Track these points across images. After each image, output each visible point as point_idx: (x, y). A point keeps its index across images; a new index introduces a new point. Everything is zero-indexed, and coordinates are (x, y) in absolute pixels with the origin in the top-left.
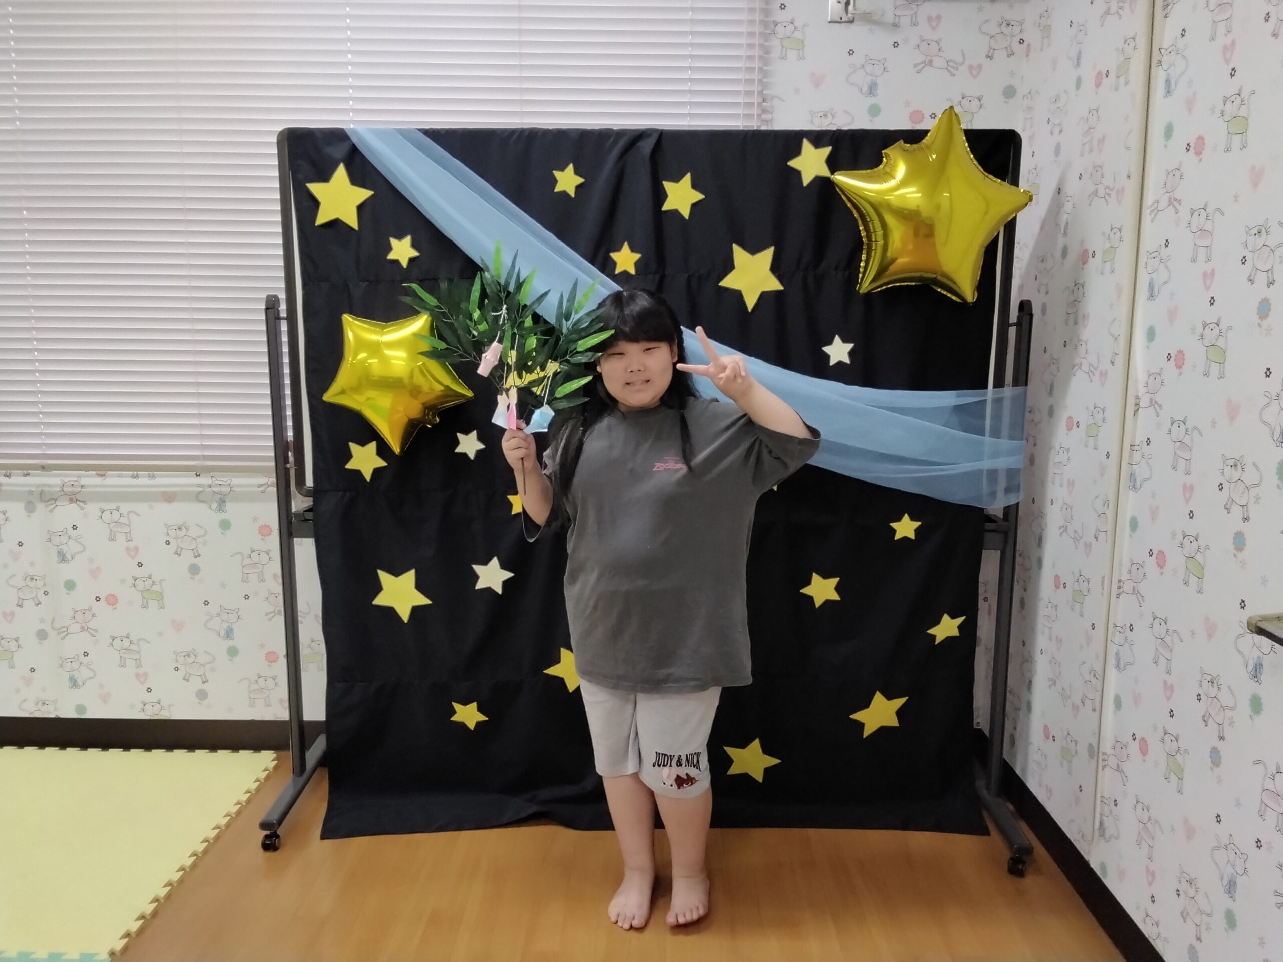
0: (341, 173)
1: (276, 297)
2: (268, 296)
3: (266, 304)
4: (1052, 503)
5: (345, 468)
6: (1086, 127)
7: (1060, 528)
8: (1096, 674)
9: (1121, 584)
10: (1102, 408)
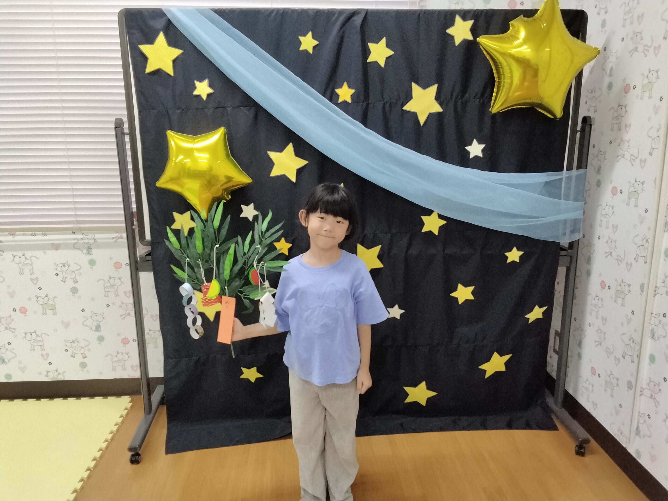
0: (161, 38)
1: (121, 120)
2: (116, 119)
3: (115, 125)
4: (599, 238)
5: (171, 228)
6: (627, 8)
7: (606, 253)
8: (635, 341)
9: (657, 289)
10: (642, 182)
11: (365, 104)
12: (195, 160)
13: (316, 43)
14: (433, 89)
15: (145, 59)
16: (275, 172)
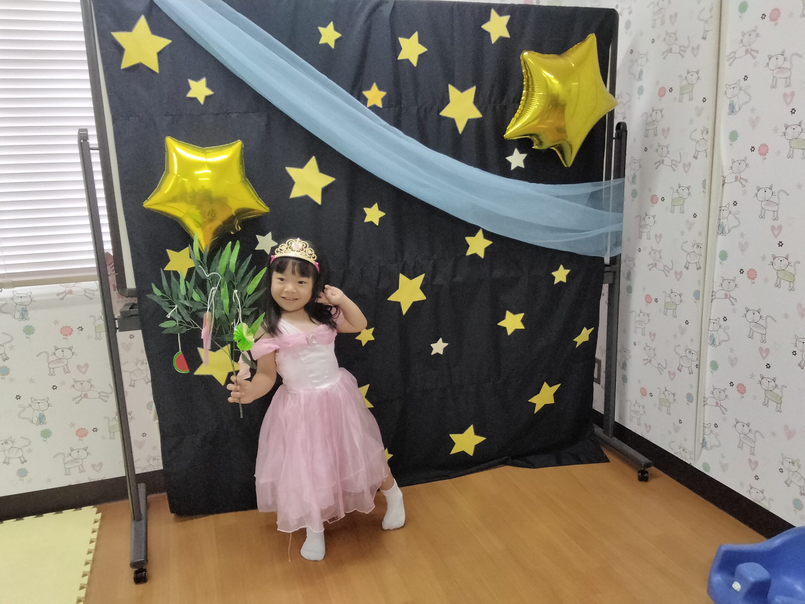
0: (142, 23)
3: (78, 138)
4: (640, 250)
5: (165, 269)
6: (657, 8)
7: (649, 265)
8: (692, 351)
9: (714, 293)
10: (687, 187)
11: (397, 109)
12: (194, 179)
13: (338, 35)
14: (472, 91)
15: (120, 50)
16: (296, 193)
